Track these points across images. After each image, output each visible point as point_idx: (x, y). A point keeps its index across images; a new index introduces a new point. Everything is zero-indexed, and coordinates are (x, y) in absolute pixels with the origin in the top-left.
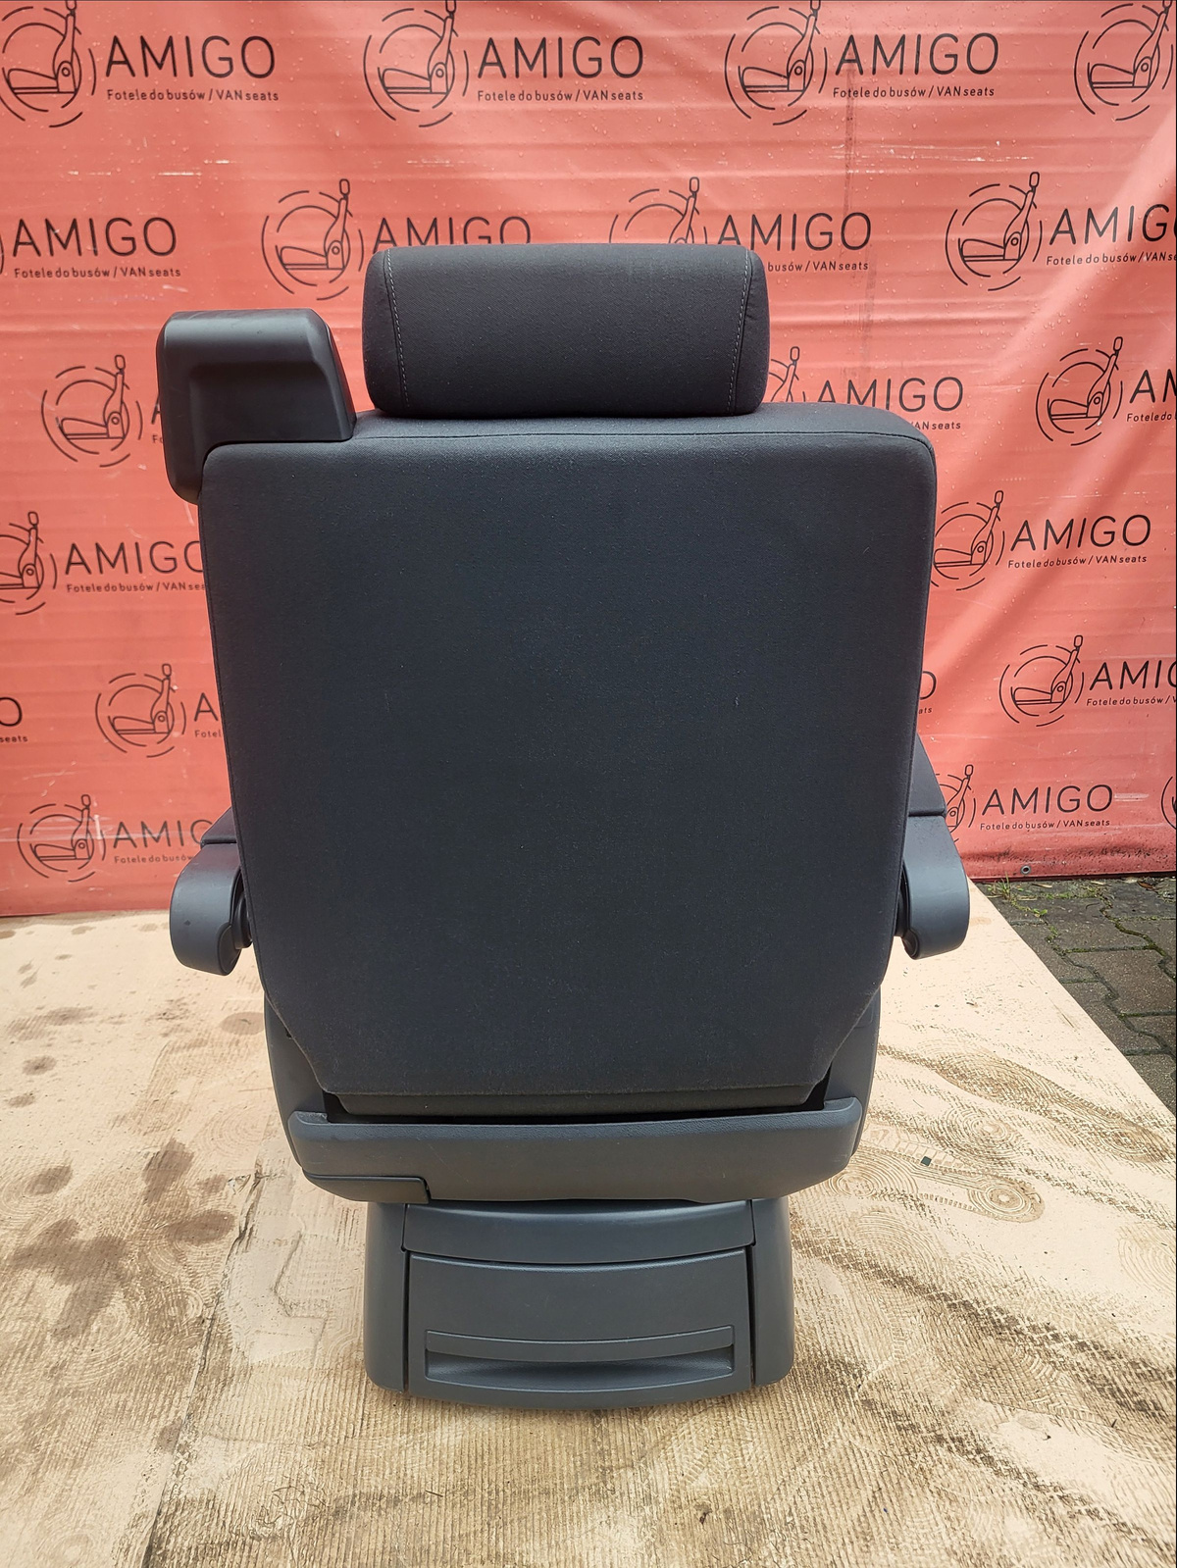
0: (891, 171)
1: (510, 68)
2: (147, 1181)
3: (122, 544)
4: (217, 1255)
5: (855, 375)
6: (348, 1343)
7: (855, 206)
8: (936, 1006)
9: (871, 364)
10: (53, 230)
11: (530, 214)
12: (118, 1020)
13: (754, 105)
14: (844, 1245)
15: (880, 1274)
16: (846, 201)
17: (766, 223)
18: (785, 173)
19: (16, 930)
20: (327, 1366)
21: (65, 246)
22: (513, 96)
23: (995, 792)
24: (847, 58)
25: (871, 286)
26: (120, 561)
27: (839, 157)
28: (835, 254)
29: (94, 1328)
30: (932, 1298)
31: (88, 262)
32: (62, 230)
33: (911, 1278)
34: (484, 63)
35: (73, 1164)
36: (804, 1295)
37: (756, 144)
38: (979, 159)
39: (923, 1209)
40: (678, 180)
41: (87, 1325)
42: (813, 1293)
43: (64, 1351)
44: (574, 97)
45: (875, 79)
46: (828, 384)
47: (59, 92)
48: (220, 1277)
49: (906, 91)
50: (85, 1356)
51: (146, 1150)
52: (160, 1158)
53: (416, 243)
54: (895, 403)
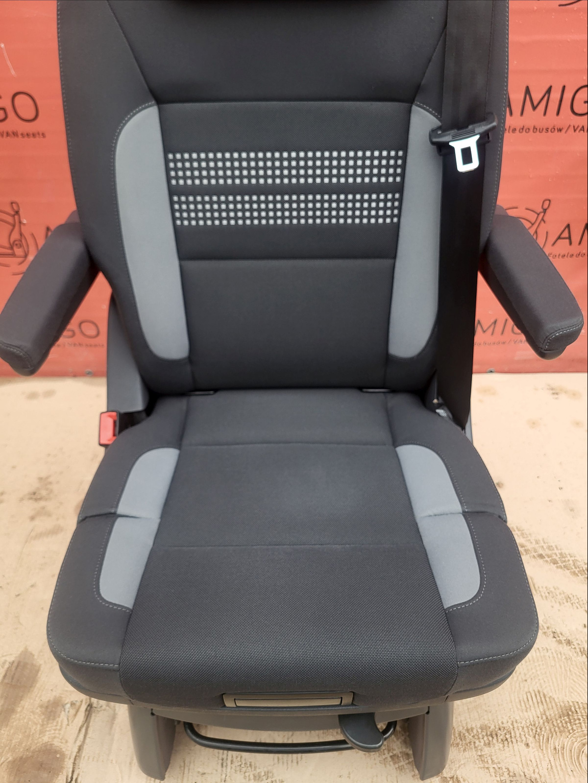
51: (4, 658)
52: (13, 669)
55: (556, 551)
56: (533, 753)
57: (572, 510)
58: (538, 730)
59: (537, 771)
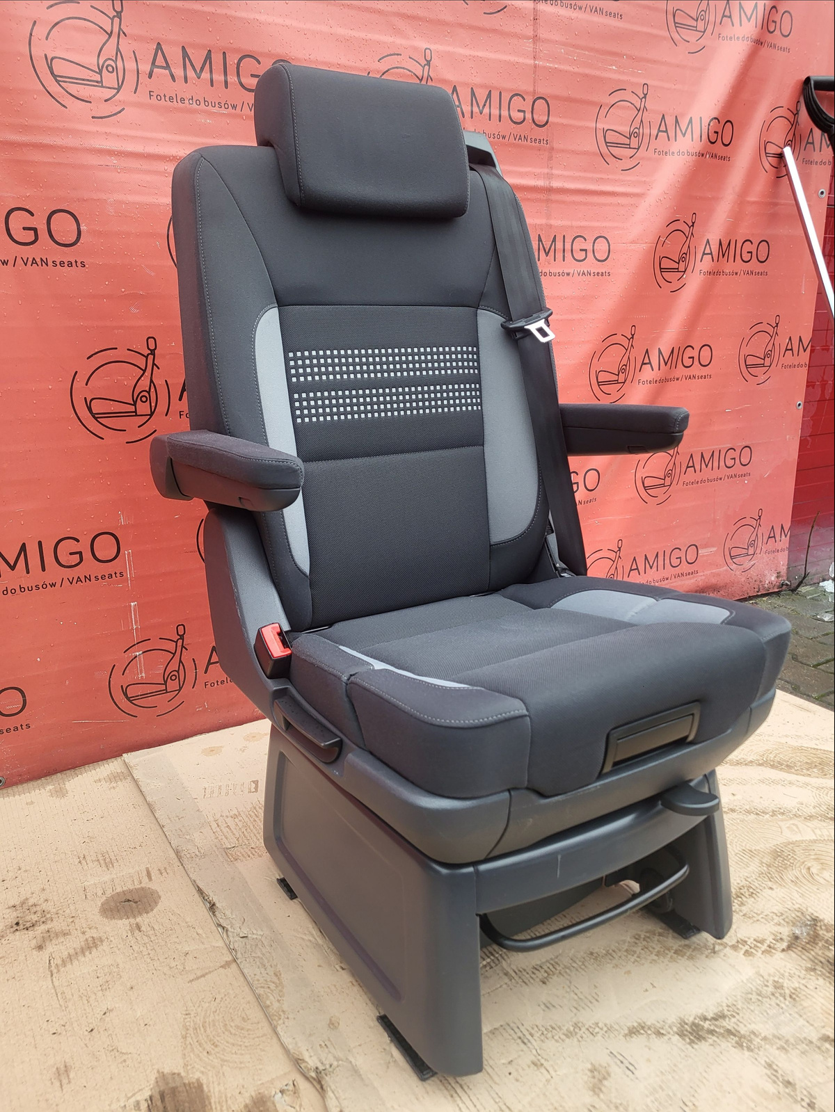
0: (562, 67)
5: (543, 230)
7: (542, 90)
16: (534, 86)
17: (481, 95)
25: (550, 158)
27: (529, 49)
28: (528, 129)
37: (471, 27)
38: (614, 68)
40: (415, 49)
49: (571, 4)
51: (132, 1100)
52: (159, 1103)
53: (191, 73)
54: (568, 254)
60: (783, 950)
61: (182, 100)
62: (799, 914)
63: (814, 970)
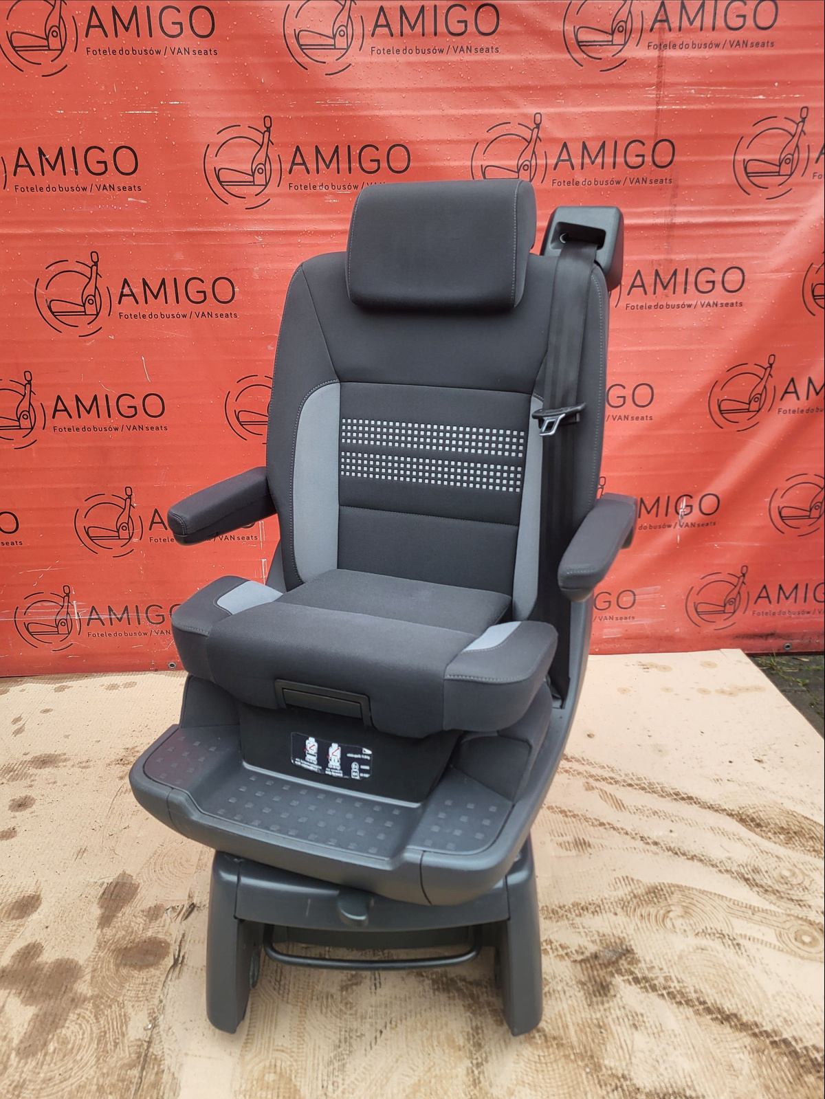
0: (692, 107)
1: (396, 29)
2: (102, 907)
3: (95, 396)
4: (155, 980)
5: (660, 265)
6: (262, 1065)
7: (664, 133)
8: (730, 762)
9: (673, 257)
10: (44, 156)
11: (410, 142)
12: (84, 765)
13: (585, 56)
14: (676, 981)
15: (709, 1011)
16: (656, 130)
17: (594, 147)
18: (608, 109)
19: (11, 688)
20: (243, 1088)
21: (53, 168)
22: (398, 51)
23: (765, 587)
24: (659, 18)
25: (674, 196)
26: (94, 408)
27: (651, 96)
28: (648, 171)
29: (51, 1047)
30: (755, 1035)
31: (70, 180)
32: (51, 155)
33: (735, 1015)
34: (376, 26)
35: (42, 893)
36: (646, 1028)
37: (586, 86)
38: (761, 97)
39: (740, 949)
40: (525, 115)
41: (45, 1044)
42: (654, 1027)
43: (25, 1070)
44: (445, 51)
45: (680, 34)
46: (639, 272)
47: (49, 50)
48: (156, 1002)
49: (705, 44)
50: (42, 1075)
51: (102, 881)
52: (112, 888)
53: (322, 165)
54: (691, 287)
55: (644, 781)
56: (621, 919)
57: (660, 751)
58: (626, 904)
59: (624, 931)
60: (575, 961)
61: (314, 187)
62: (618, 941)
63: (583, 984)
